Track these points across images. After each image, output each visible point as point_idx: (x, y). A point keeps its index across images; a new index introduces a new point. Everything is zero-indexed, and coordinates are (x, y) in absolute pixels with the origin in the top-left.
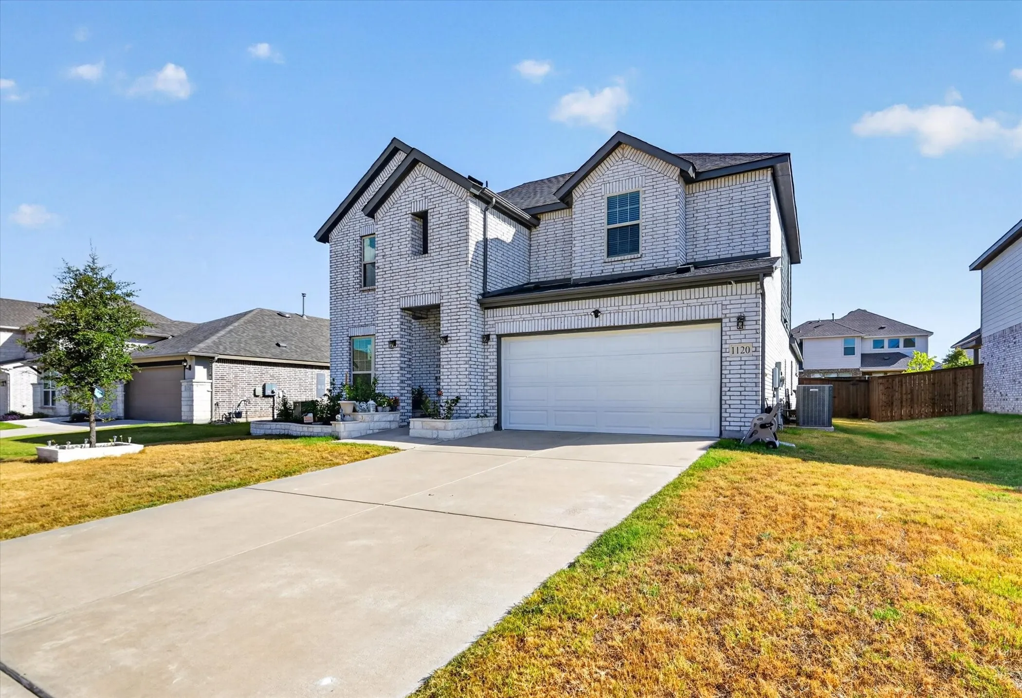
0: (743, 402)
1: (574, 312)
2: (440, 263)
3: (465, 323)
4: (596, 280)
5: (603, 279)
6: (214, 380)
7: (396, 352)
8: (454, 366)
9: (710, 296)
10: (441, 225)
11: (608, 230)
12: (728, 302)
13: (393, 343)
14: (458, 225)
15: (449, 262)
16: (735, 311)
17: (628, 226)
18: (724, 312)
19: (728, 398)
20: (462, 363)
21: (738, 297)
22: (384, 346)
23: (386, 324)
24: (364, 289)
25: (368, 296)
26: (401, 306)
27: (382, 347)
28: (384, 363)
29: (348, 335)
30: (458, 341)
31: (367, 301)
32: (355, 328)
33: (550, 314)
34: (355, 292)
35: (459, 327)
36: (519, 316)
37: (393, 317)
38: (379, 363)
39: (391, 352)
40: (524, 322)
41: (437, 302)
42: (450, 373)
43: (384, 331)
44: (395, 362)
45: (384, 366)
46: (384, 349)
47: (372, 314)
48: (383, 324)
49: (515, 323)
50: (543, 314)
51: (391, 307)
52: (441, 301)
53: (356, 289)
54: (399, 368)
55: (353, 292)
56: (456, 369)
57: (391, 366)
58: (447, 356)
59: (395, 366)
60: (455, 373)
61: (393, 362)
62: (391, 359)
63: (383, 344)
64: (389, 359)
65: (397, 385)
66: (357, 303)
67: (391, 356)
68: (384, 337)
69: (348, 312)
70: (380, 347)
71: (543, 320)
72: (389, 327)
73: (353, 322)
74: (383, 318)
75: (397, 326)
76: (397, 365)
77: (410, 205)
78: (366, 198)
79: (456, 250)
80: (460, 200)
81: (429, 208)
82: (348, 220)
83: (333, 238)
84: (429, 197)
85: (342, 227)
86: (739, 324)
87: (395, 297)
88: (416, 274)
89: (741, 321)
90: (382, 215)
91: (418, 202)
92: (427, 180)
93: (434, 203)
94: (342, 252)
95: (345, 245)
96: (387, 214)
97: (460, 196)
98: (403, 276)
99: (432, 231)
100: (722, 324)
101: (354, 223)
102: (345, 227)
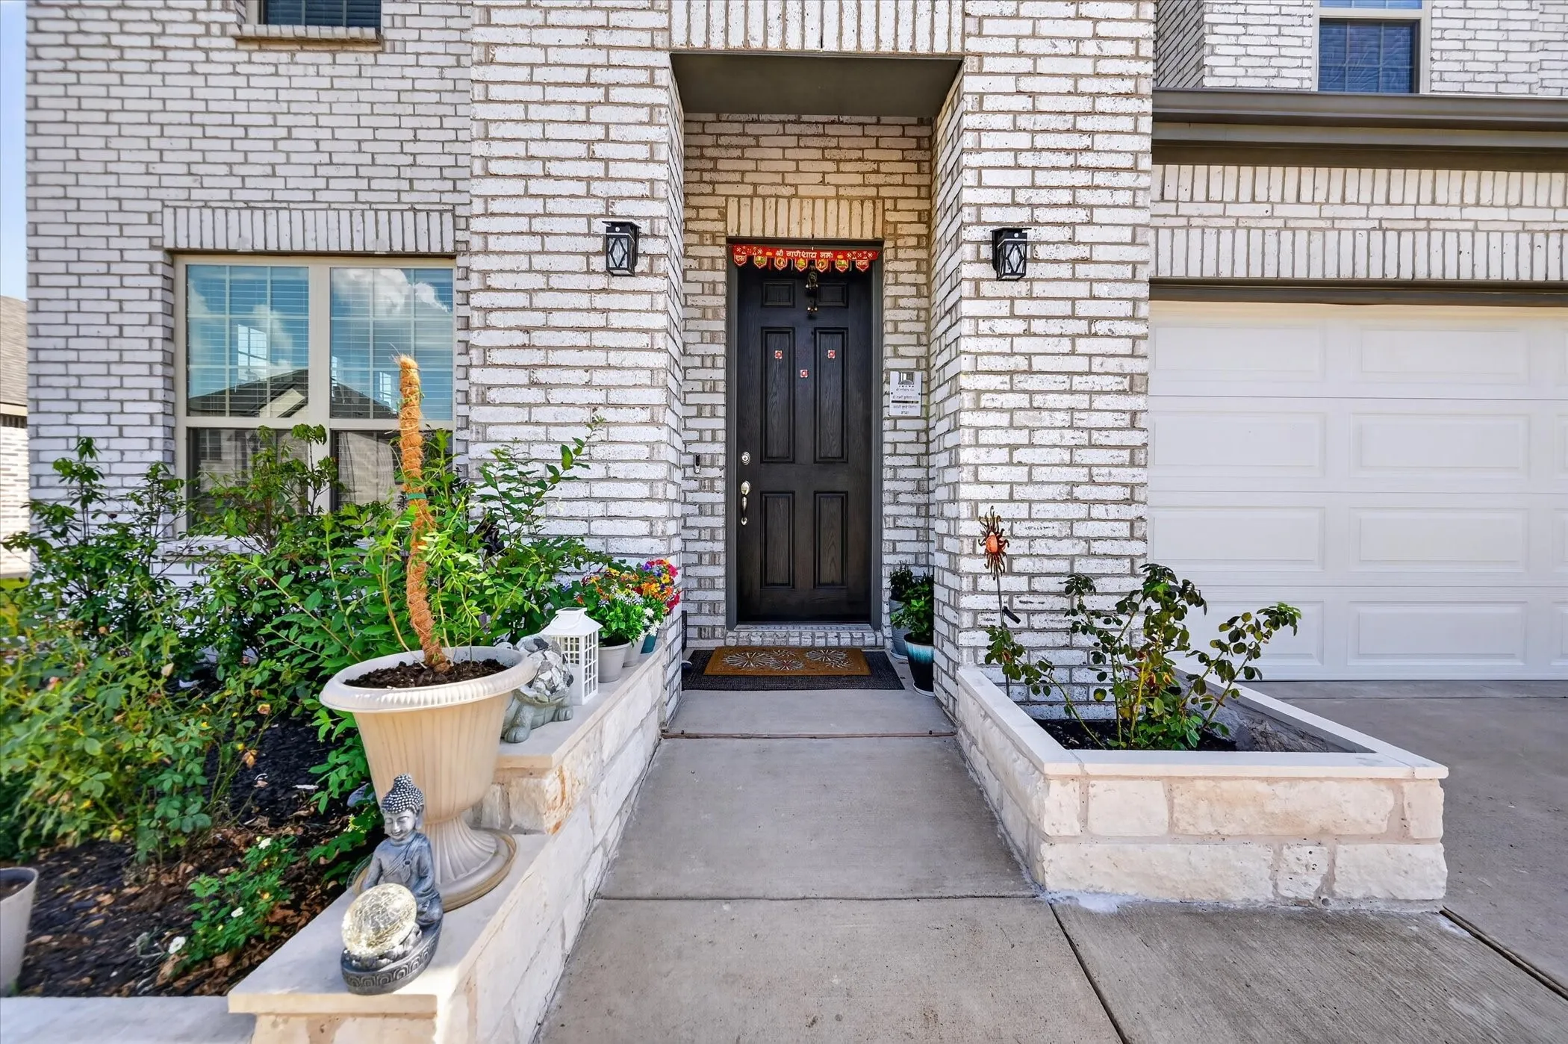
7: (643, 306)
13: (623, 239)
22: (539, 262)
23: (552, 131)
24: (274, 30)
25: (294, 70)
26: (679, 41)
27: (523, 262)
28: (537, 357)
29: (157, 242)
30: (1082, 270)
31: (283, 95)
32: (207, 213)
33: (1407, 212)
34: (202, 42)
35: (1084, 197)
36: (1261, 210)
37: (616, 94)
38: (497, 357)
39: (600, 301)
40: (1287, 235)
41: (941, 48)
42: (1021, 437)
43: (536, 168)
44: (630, 359)
45: (541, 375)
46: (539, 281)
47: (317, 158)
48: (536, 131)
49: (1241, 234)
50: (1376, 212)
51: (600, 37)
52: (973, 45)
53: (215, 29)
54: (657, 397)
55: (188, 43)
56: (1061, 418)
57: (599, 378)
58: (1004, 346)
59: (628, 377)
60: (1053, 437)
61: (614, 358)
62: (600, 338)
63: (534, 244)
64: (582, 339)
65: (643, 491)
66: (220, 92)
67: (596, 320)
68: (536, 206)
69: (155, 131)
70: (508, 263)
71: (1377, 236)
72: (581, 150)
73: (188, 181)
74: (536, 93)
75: (642, 152)
76: (644, 377)
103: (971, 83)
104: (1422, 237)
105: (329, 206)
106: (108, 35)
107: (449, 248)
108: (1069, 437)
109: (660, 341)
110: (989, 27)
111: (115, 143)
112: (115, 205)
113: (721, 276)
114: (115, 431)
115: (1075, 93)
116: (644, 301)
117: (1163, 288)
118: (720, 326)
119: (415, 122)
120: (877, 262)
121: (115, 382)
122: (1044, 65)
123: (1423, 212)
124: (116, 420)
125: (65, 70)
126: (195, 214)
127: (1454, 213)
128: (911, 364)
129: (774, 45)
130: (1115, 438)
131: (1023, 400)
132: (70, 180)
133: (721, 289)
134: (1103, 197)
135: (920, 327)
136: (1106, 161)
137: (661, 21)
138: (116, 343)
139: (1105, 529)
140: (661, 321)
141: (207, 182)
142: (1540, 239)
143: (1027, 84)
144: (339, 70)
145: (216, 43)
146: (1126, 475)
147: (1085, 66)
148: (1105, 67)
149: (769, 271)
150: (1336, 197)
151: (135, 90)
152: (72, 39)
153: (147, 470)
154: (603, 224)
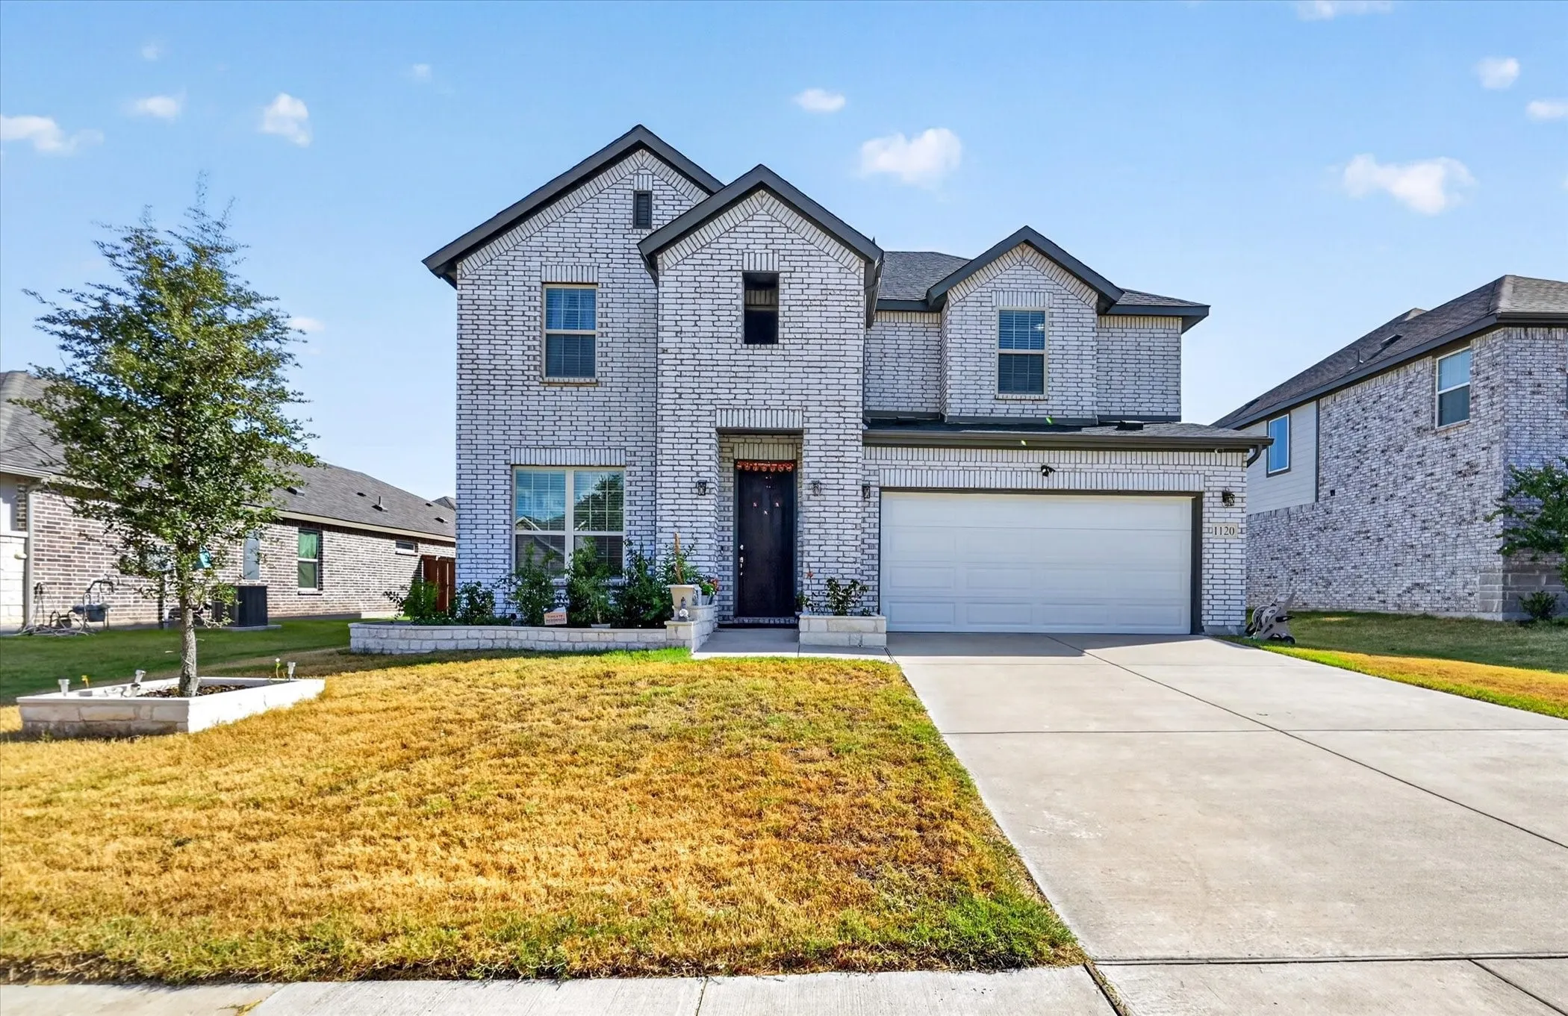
0: (1228, 592)
1: (1011, 465)
2: (805, 364)
3: (854, 465)
4: (1002, 422)
5: (997, 422)
6: (32, 533)
7: (708, 504)
8: (832, 531)
9: (1192, 463)
10: (808, 303)
11: (1000, 355)
12: (1211, 473)
13: (702, 485)
14: (843, 309)
15: (823, 364)
16: (1219, 484)
17: (1027, 355)
18: (1207, 484)
19: (1211, 587)
20: (850, 526)
21: (1223, 468)
22: (677, 490)
23: (681, 452)
24: (551, 379)
25: (562, 394)
26: (718, 425)
27: (672, 490)
28: (676, 518)
29: (508, 462)
30: (841, 492)
31: (558, 403)
32: (528, 450)
33: (973, 464)
34: (526, 383)
35: (841, 470)
36: (921, 463)
37: (700, 441)
38: (664, 518)
39: (695, 502)
40: (930, 472)
41: (796, 426)
42: (823, 542)
43: (676, 463)
44: (704, 519)
45: (677, 524)
46: (677, 496)
47: (571, 428)
48: (676, 452)
49: (914, 472)
50: (961, 464)
51: (695, 424)
52: (807, 426)
53: (531, 378)
54: (712, 530)
55: (521, 383)
56: (835, 537)
57: (695, 525)
58: (817, 515)
59: (703, 525)
60: (832, 542)
61: (699, 519)
62: (695, 513)
63: (676, 485)
64: (689, 513)
65: (707, 558)
66: (533, 404)
67: (694, 507)
68: (676, 474)
69: (508, 418)
70: (668, 491)
71: (962, 472)
72: (690, 457)
73: (520, 438)
74: (676, 440)
75: (707, 458)
76: (708, 524)
77: (741, 257)
78: (558, 215)
79: (838, 347)
80: (846, 270)
81: (781, 269)
82: (511, 245)
83: (467, 273)
84: (781, 252)
85: (493, 256)
86: (1224, 500)
87: (704, 407)
88: (751, 375)
89: (1227, 497)
90: (675, 262)
91: (758, 256)
92: (778, 224)
93: (792, 264)
94: (493, 303)
95: (502, 292)
96: (686, 261)
97: (845, 264)
98: (723, 374)
99: (787, 308)
100: (1197, 498)
101: (526, 254)
102: (500, 258)
103: (806, 437)
104: (978, 473)
105: (576, 447)
106: (489, 380)
107: (623, 464)
108: (837, 542)
109: (712, 513)
110: (811, 420)
111: (492, 423)
112: (491, 447)
113: (732, 475)
114: (490, 536)
115: (838, 440)
116: (708, 502)
118: (731, 494)
119: (610, 414)
120: (795, 468)
121: (490, 517)
122: (828, 431)
123: (977, 464)
124: (490, 532)
125: (472, 394)
126: (523, 450)
127: (989, 464)
129: (747, 426)
130: (851, 543)
131: (823, 531)
132: (474, 437)
133: (732, 480)
134: (848, 471)
136: (848, 460)
137: (713, 419)
138: (491, 502)
139: (848, 571)
140: (713, 508)
141: (528, 438)
142: (1019, 474)
143: (823, 437)
144: (580, 394)
145: (531, 383)
146: (854, 554)
147: (842, 431)
148: (847, 432)
149: (751, 472)
150: (947, 459)
151: (499, 402)
152: (475, 382)
153: (502, 551)
154: (696, 480)
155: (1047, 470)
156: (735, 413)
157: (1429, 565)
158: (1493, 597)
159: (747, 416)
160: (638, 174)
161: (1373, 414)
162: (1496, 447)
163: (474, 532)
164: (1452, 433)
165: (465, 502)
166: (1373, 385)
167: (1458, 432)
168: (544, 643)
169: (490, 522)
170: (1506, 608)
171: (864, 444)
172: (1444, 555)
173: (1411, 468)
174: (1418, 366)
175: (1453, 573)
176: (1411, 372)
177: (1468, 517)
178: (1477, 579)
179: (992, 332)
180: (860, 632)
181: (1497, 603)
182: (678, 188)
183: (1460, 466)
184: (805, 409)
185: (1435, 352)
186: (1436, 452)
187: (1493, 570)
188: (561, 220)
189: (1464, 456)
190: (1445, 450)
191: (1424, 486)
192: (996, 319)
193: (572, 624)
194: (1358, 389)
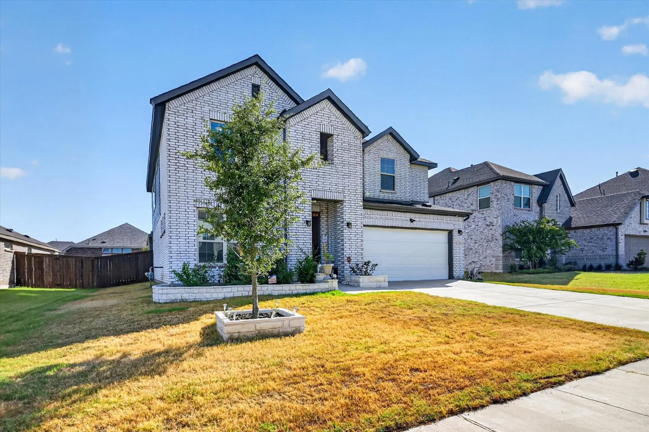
1: (401, 218)
2: (343, 174)
3: (361, 216)
9: (450, 220)
10: (344, 149)
11: (381, 174)
12: (455, 224)
14: (355, 153)
15: (350, 175)
16: (457, 227)
17: (389, 176)
18: (453, 227)
19: (456, 263)
20: (359, 241)
21: (458, 222)
26: (313, 197)
29: (195, 206)
30: (356, 227)
32: (205, 200)
33: (390, 217)
35: (356, 218)
39: (304, 229)
40: (377, 220)
41: (341, 199)
42: (350, 247)
44: (308, 237)
45: (298, 238)
49: (372, 219)
50: (386, 217)
52: (344, 199)
54: (311, 241)
56: (355, 245)
57: (304, 239)
58: (348, 236)
59: (307, 239)
61: (305, 236)
62: (304, 234)
64: (302, 234)
67: (304, 231)
69: (194, 184)
73: (201, 194)
75: (309, 210)
77: (319, 126)
78: (218, 88)
79: (354, 168)
80: (356, 138)
81: (334, 134)
82: (194, 98)
83: (172, 108)
84: (334, 126)
85: (185, 102)
86: (459, 233)
87: (307, 189)
88: (324, 176)
89: (460, 232)
90: (294, 123)
91: (326, 126)
92: (332, 114)
93: (338, 132)
94: (186, 125)
95: (190, 120)
96: (298, 124)
97: (356, 135)
98: (314, 175)
99: (336, 150)
100: (450, 233)
101: (202, 103)
102: (189, 103)
103: (344, 204)
106: (185, 164)
108: (355, 247)
109: (311, 234)
110: (346, 197)
111: (186, 185)
112: (187, 198)
114: (187, 242)
115: (355, 206)
116: (309, 229)
117: (364, 226)
120: (319, 215)
121: (187, 233)
122: (352, 202)
123: (392, 217)
125: (176, 170)
126: (203, 200)
127: (395, 217)
128: (325, 233)
129: (323, 198)
130: (360, 247)
131: (350, 242)
132: (177, 192)
134: (358, 218)
135: (327, 227)
136: (358, 214)
137: (311, 194)
138: (187, 225)
139: (359, 258)
140: (311, 232)
141: (205, 194)
142: (404, 221)
143: (350, 204)
146: (361, 252)
147: (356, 203)
148: (358, 203)
150: (382, 215)
151: (190, 175)
152: (177, 164)
153: (194, 250)
154: (305, 220)
155: (412, 221)
156: (319, 191)
157: (477, 255)
158: (499, 265)
159: (323, 193)
160: (254, 76)
161: (455, 204)
162: (499, 218)
163: (179, 240)
164: (484, 212)
165: (173, 225)
166: (455, 194)
167: (486, 212)
168: (277, 292)
169: (187, 235)
170: (503, 268)
171: (364, 208)
172: (483, 252)
173: (470, 223)
174: (472, 189)
175: (486, 257)
176: (470, 191)
177: (491, 240)
178: (494, 260)
179: (378, 166)
180: (379, 282)
181: (501, 267)
182: (271, 86)
183: (488, 223)
184: (344, 192)
185: (478, 185)
186: (479, 218)
187: (499, 257)
188: (219, 90)
189: (489, 220)
190: (482, 218)
191: (475, 229)
192: (380, 160)
193: (279, 283)
194: (450, 194)
